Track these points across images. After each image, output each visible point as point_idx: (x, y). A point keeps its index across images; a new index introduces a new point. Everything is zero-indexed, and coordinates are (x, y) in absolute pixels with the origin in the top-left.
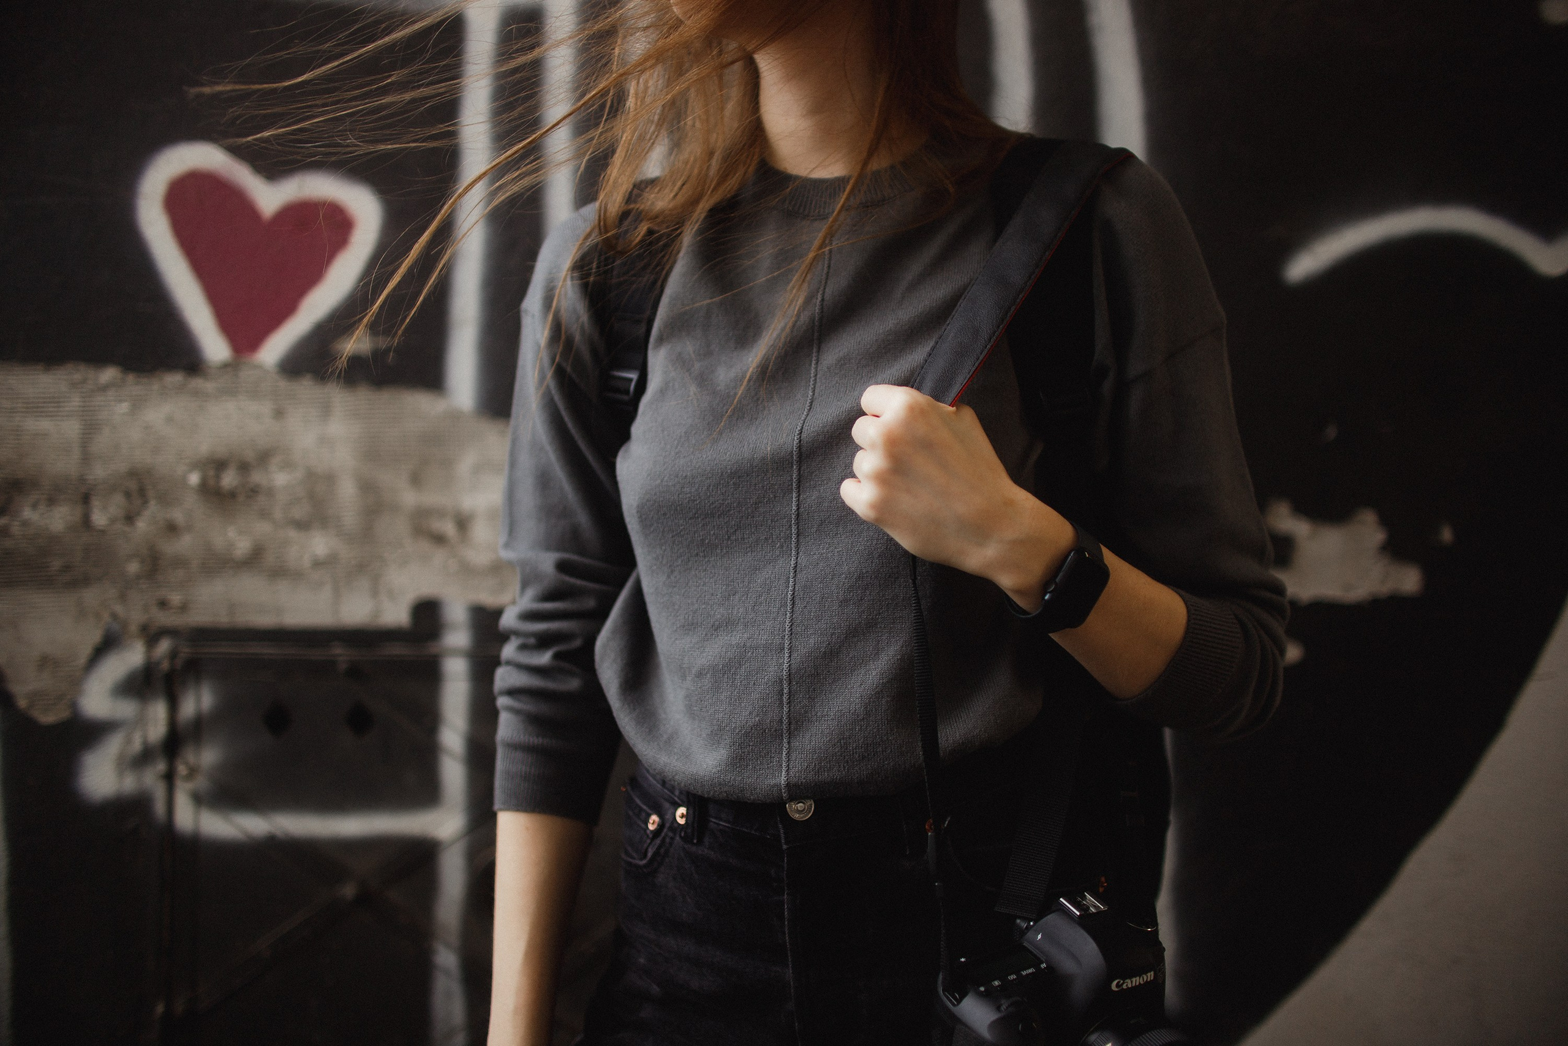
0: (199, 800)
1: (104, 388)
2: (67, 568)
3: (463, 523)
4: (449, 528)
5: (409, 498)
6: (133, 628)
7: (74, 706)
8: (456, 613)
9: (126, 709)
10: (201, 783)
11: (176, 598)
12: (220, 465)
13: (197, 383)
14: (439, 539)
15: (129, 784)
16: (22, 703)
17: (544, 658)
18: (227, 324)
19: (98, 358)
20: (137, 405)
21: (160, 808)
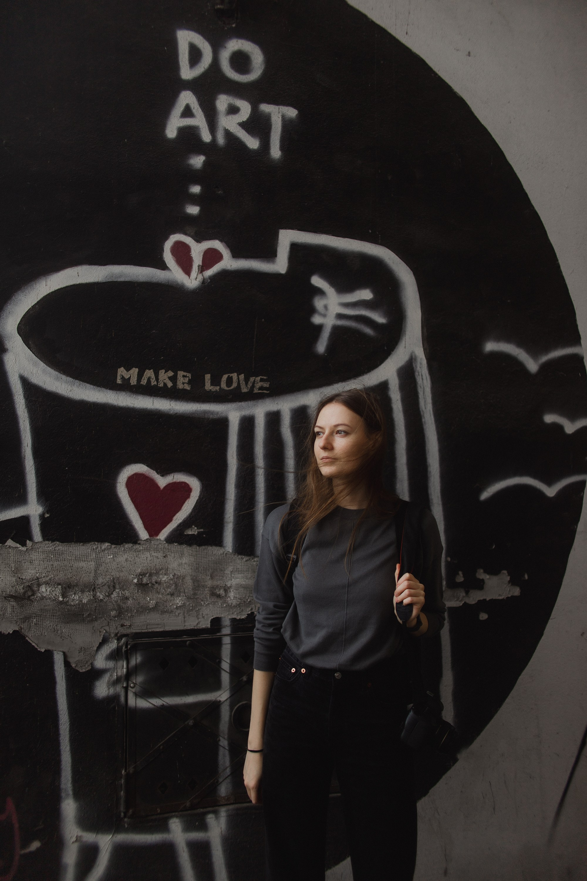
0: (136, 695)
1: (104, 551)
2: (90, 615)
3: (226, 590)
4: (222, 592)
5: (209, 583)
6: (113, 635)
7: (92, 664)
8: (226, 622)
9: (110, 664)
10: (138, 689)
11: (127, 623)
12: (143, 574)
13: (137, 546)
14: (219, 596)
15: (112, 691)
16: (73, 666)
17: (271, 630)
18: (147, 527)
19: (102, 540)
20: (115, 555)
21: (123, 699)
